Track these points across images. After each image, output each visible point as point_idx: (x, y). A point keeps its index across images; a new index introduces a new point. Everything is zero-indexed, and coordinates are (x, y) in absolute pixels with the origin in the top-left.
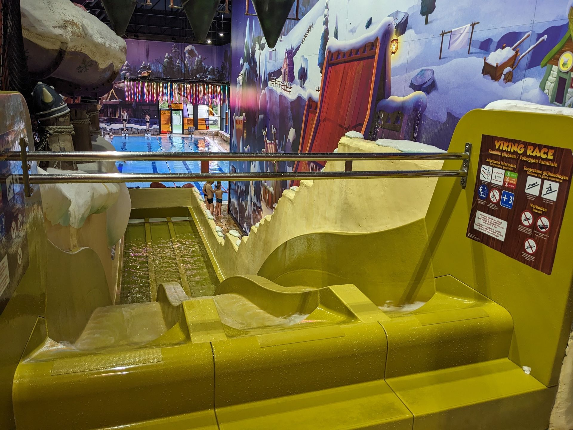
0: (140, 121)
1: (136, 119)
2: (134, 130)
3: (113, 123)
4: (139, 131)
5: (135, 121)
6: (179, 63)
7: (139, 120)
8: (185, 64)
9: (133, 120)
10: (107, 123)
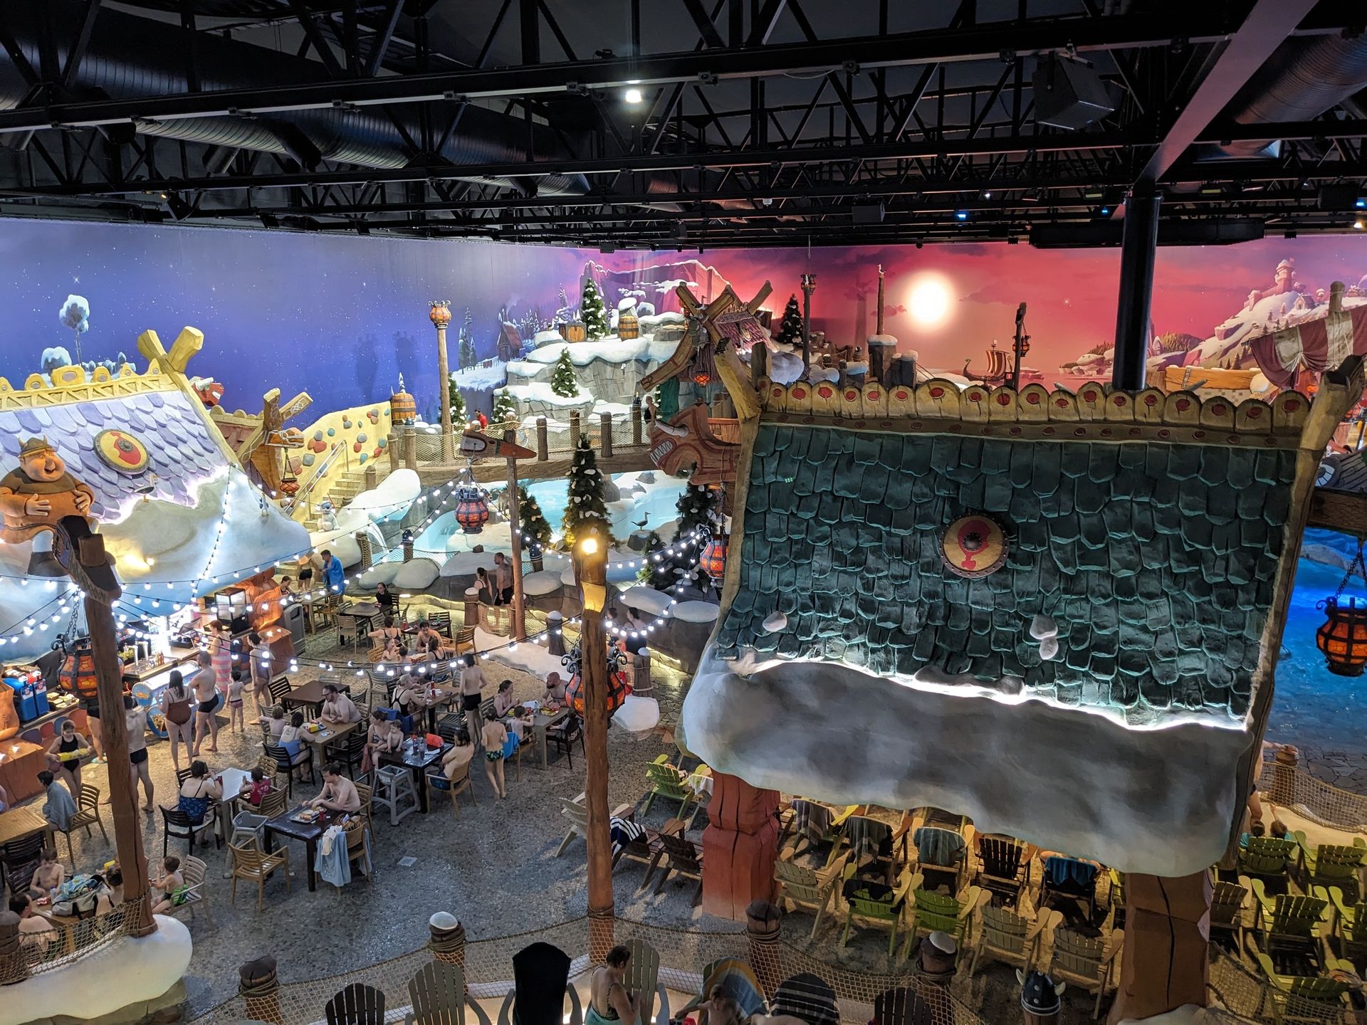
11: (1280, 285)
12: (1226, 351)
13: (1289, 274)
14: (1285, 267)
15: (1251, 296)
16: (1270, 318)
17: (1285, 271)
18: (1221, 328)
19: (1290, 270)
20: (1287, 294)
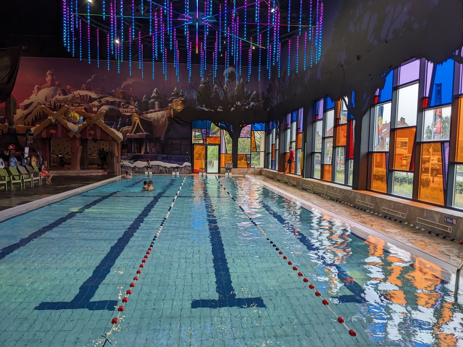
0: (169, 158)
1: (164, 156)
2: (161, 168)
3: (137, 161)
4: (167, 170)
5: (163, 157)
6: (216, 88)
7: (167, 157)
8: (224, 90)
9: (160, 156)
10: (130, 160)
11: (49, 83)
12: (26, 116)
13: (52, 77)
14: (50, 74)
15: (35, 88)
16: (46, 100)
17: (50, 76)
18: (22, 104)
19: (52, 75)
20: (52, 88)
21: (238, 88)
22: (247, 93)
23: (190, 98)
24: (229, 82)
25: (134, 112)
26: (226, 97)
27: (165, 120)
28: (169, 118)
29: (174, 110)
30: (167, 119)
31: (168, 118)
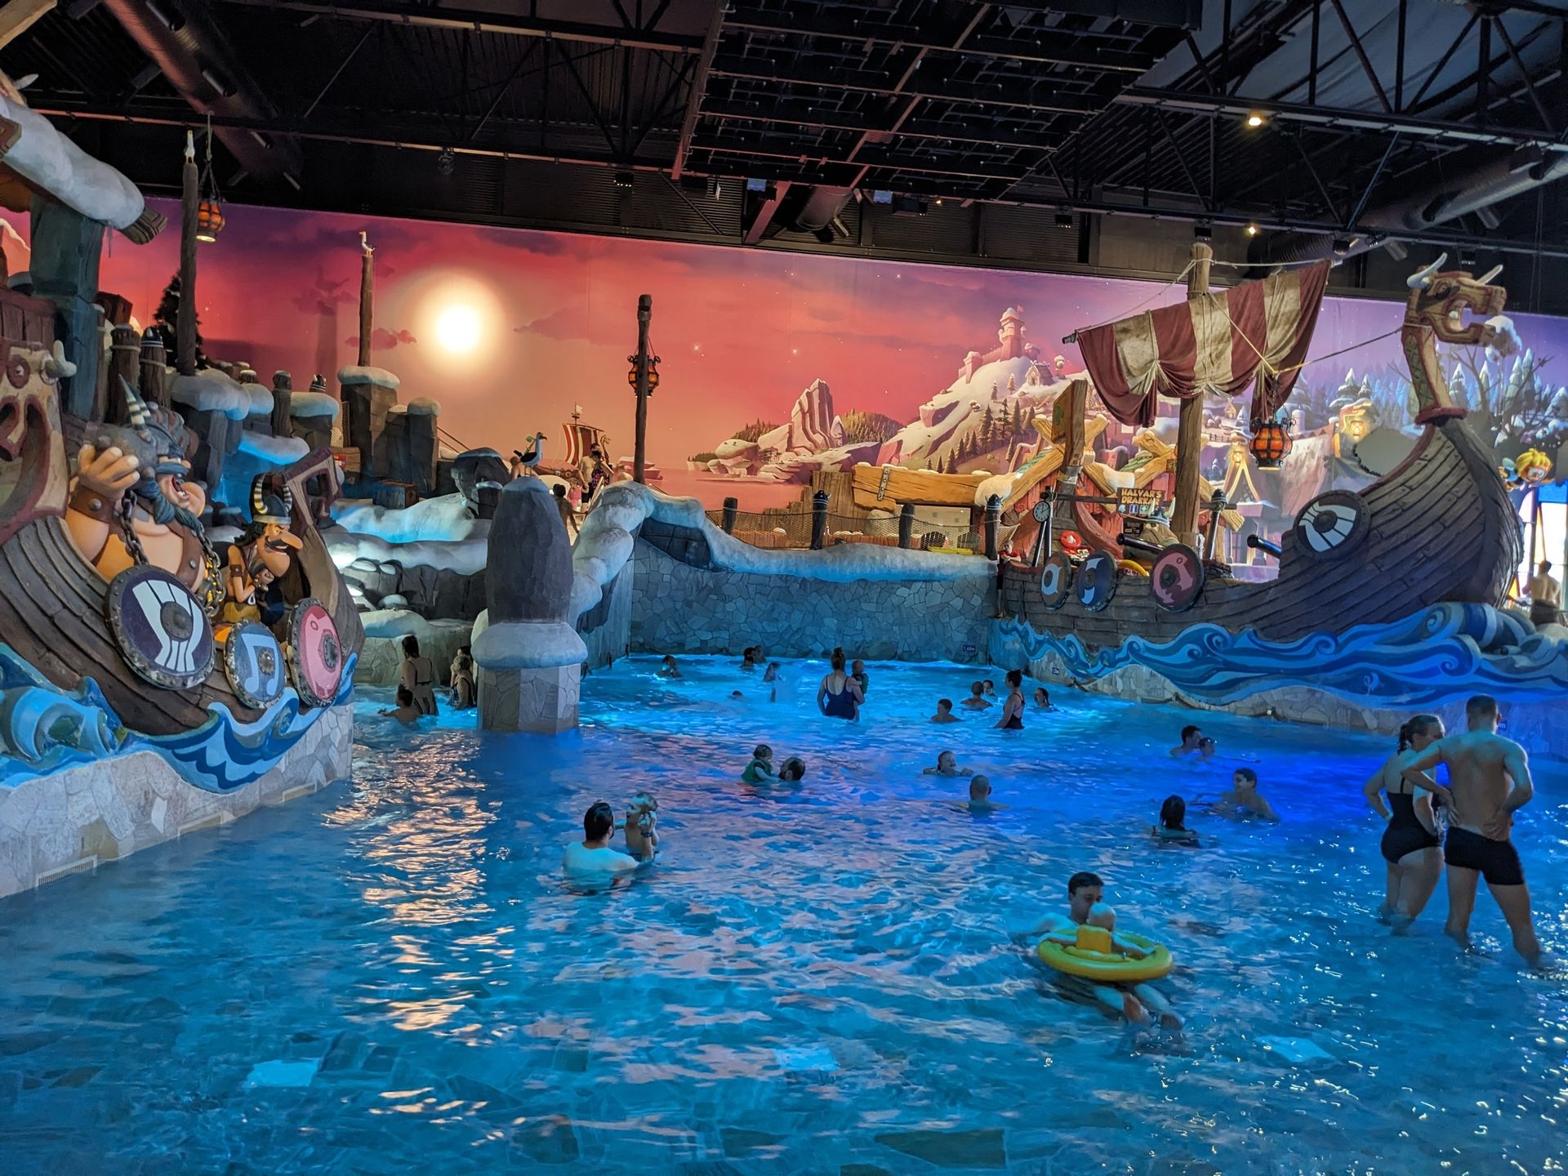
11: (1006, 345)
12: (936, 445)
13: (1017, 330)
14: (1012, 319)
15: (968, 360)
16: (994, 396)
17: (1011, 325)
18: (927, 408)
19: (1018, 323)
20: (1015, 360)
21: (1519, 377)
22: (1540, 393)
23: (1387, 403)
24: (1496, 359)
25: (1234, 440)
26: (1485, 402)
27: (1318, 465)
28: (1329, 460)
29: (1342, 435)
30: (1323, 463)
31: (1325, 458)
